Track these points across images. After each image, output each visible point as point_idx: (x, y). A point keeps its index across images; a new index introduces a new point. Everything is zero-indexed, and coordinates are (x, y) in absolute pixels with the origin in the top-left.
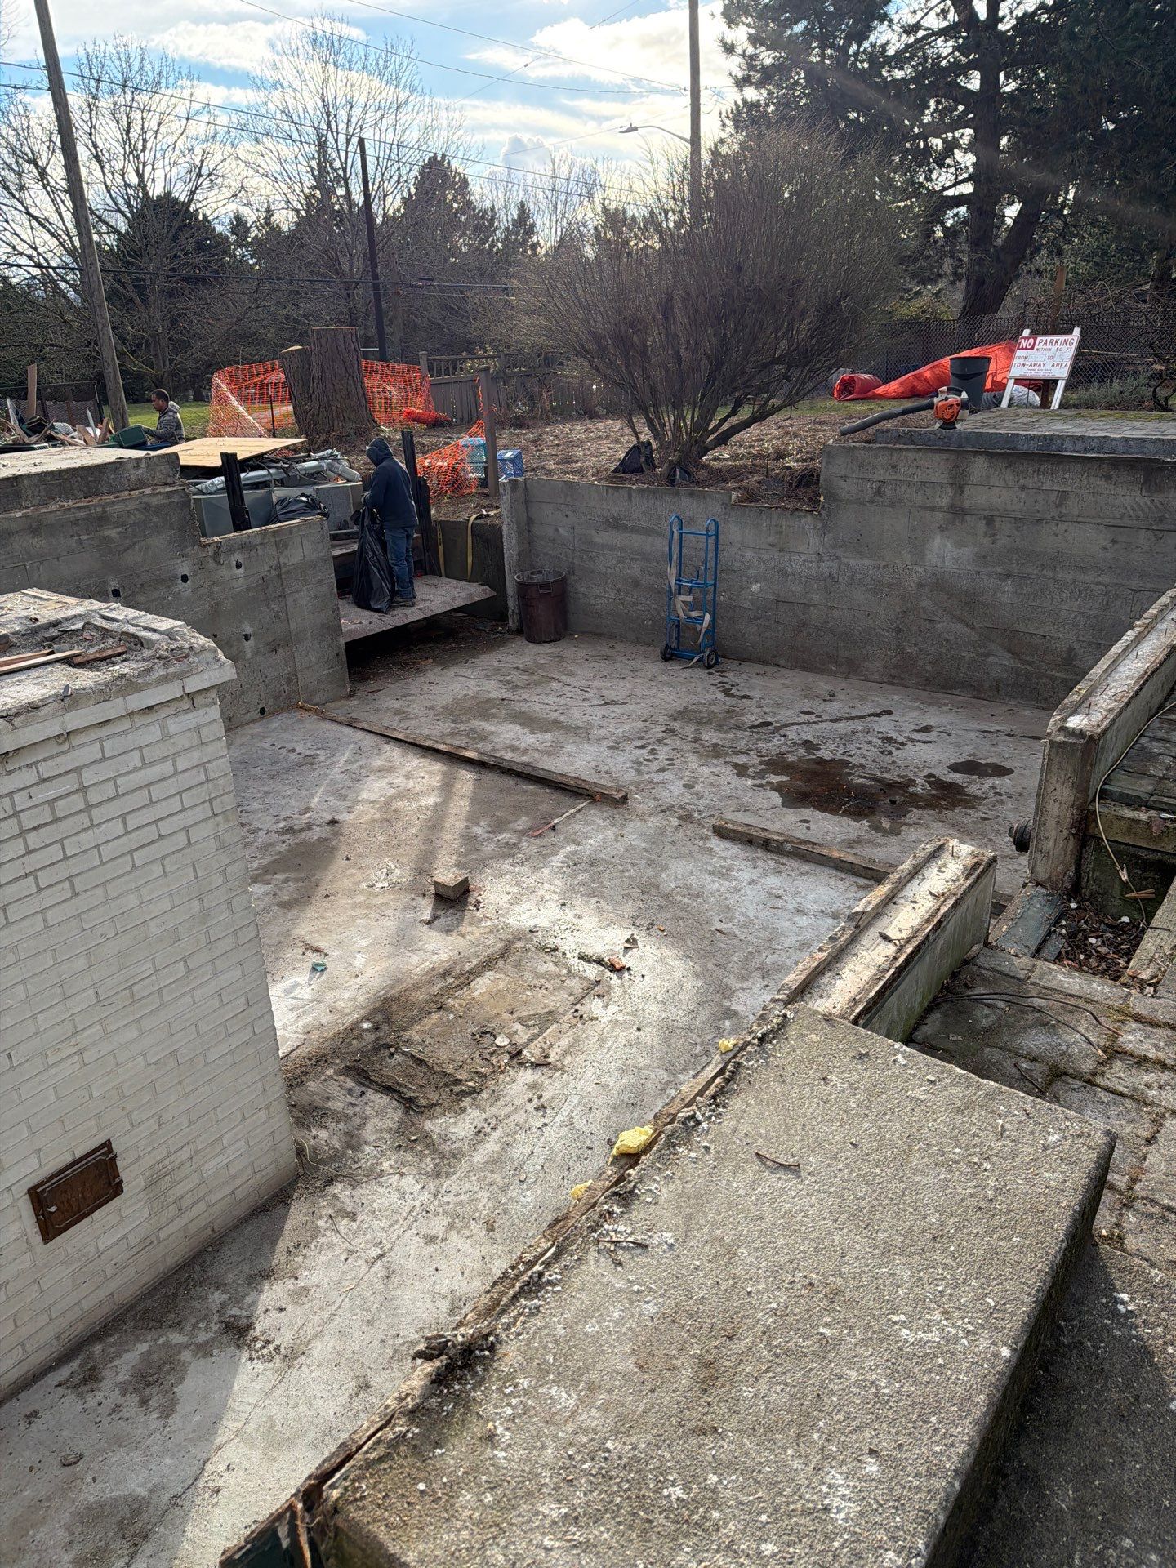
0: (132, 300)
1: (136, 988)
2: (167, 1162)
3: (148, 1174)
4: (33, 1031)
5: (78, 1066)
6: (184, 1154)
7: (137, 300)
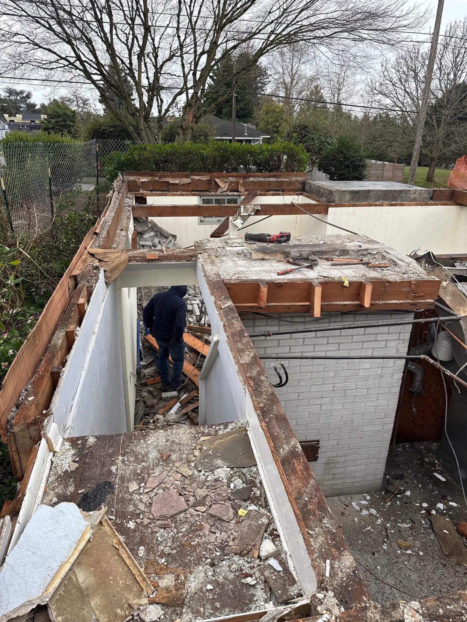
0: (433, 126)
1: (347, 391)
2: (335, 458)
3: (327, 459)
4: (309, 390)
5: (318, 409)
6: (342, 459)
7: (436, 126)
